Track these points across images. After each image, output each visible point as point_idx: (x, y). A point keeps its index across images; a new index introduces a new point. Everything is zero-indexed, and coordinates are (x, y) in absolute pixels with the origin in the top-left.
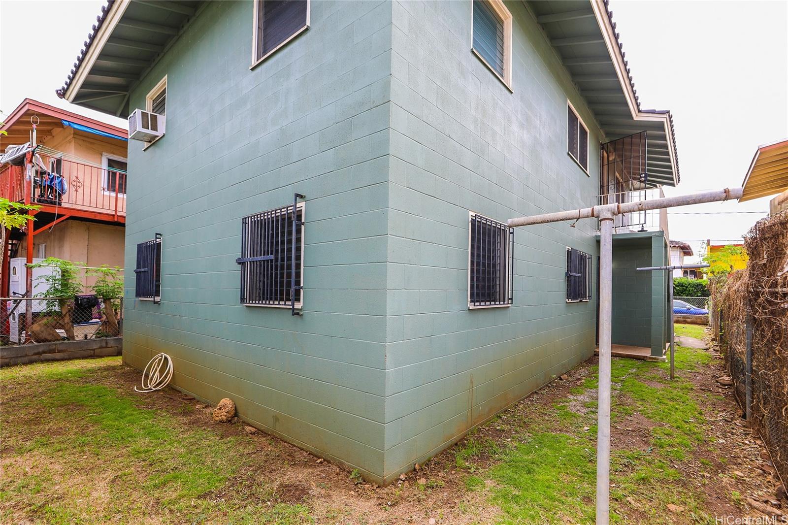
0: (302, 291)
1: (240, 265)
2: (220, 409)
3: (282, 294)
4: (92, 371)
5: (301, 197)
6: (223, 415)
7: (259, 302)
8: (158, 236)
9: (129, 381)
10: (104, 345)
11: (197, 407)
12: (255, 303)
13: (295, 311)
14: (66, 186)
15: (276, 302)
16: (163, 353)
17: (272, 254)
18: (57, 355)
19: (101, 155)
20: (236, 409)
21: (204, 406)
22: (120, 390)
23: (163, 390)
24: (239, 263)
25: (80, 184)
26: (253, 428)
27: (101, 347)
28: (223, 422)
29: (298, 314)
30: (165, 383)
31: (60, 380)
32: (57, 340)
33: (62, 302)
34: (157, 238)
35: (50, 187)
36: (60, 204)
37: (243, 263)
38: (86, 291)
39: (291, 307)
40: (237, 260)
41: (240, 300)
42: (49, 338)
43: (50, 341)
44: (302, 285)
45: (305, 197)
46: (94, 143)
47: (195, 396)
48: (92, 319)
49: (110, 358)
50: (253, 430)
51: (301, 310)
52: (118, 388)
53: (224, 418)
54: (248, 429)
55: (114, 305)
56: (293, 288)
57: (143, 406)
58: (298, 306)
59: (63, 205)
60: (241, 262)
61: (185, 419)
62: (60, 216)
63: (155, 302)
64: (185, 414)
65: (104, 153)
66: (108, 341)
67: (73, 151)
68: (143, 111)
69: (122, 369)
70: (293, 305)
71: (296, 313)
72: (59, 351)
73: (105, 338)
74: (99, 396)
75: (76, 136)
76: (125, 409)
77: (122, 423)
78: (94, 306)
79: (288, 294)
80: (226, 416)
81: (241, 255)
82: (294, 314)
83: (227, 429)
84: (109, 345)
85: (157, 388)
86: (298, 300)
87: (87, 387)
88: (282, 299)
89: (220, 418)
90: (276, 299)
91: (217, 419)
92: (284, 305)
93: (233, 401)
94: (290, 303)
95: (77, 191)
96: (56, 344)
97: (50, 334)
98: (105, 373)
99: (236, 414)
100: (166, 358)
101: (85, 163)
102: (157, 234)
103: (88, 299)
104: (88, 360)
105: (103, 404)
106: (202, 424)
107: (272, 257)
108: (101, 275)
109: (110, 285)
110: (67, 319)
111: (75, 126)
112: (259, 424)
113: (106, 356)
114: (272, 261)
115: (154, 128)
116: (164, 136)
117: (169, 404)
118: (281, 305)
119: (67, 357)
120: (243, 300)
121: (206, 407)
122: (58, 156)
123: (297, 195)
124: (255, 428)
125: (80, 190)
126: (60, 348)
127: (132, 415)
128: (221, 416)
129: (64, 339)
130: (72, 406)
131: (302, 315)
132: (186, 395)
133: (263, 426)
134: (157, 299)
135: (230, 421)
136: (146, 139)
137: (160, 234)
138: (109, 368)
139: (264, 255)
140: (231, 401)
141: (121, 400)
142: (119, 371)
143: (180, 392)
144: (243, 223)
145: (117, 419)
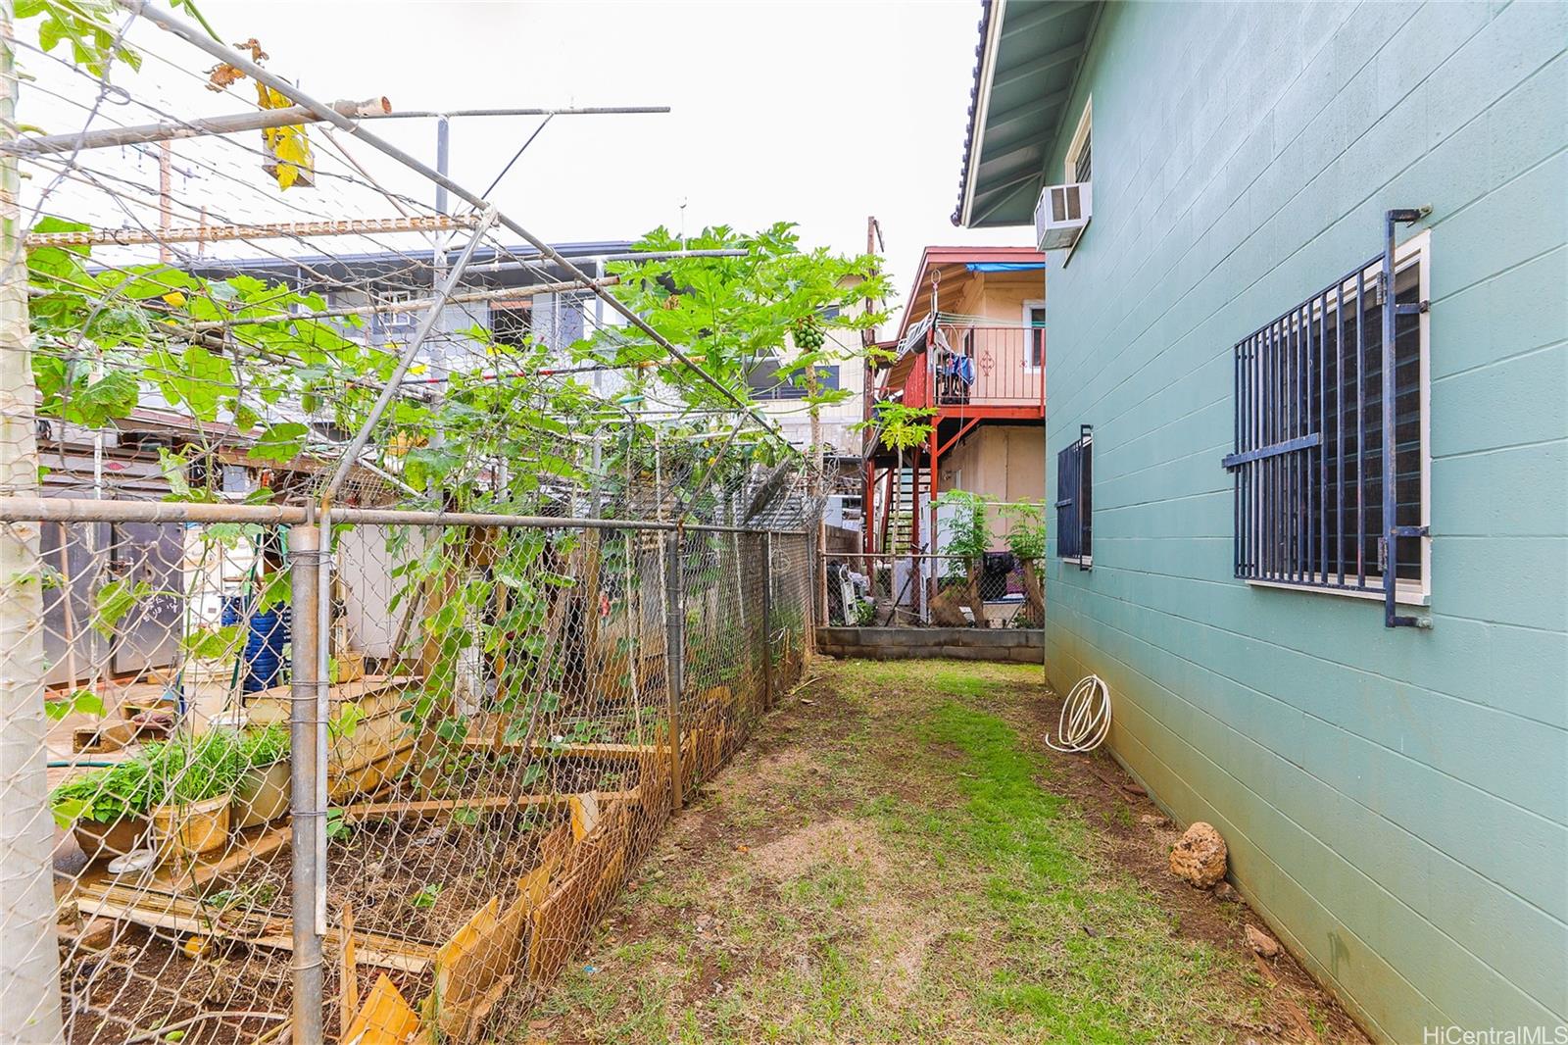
0: (1426, 544)
1: (1233, 474)
2: (1188, 846)
3: (1350, 553)
4: (997, 688)
5: (1413, 216)
6: (1191, 866)
7: (1291, 577)
8: (1085, 431)
9: (1042, 719)
10: (1023, 641)
11: (1144, 820)
12: (1281, 579)
13: (1400, 613)
14: (973, 371)
15: (1333, 579)
16: (1095, 676)
17: (1316, 429)
18: (961, 651)
19: (1022, 305)
20: (1228, 859)
21: (1161, 820)
22: (1023, 736)
23: (1090, 755)
24: (1231, 469)
25: (990, 363)
26: (1270, 940)
27: (1019, 646)
28: (1193, 886)
29: (1411, 623)
30: (1097, 741)
31: (952, 694)
32: (962, 625)
33: (967, 561)
34: (1083, 435)
35: (955, 376)
36: (967, 401)
37: (1238, 466)
38: (998, 545)
39: (1383, 597)
40: (1223, 461)
41: (1233, 568)
42: (953, 620)
43: (953, 626)
44: (1426, 522)
45: (1428, 212)
46: (1009, 290)
47: (1148, 789)
48: (1005, 594)
49: (1031, 667)
50: (1270, 946)
51: (1424, 608)
52: (1022, 730)
53: (1197, 876)
54: (1254, 935)
55: (1038, 569)
56: (1390, 531)
57: (1047, 782)
58: (1408, 593)
59: (972, 402)
60: (1236, 467)
61: (1114, 843)
62: (967, 421)
63: (1083, 568)
64: (1117, 828)
65: (1026, 302)
66: (1030, 635)
67: (985, 310)
68: (1054, 187)
69: (1040, 691)
70: (1390, 590)
71: (1398, 618)
72: (965, 645)
73: (1025, 630)
74: (989, 740)
75: (988, 285)
76: (1015, 779)
77: (1000, 810)
78: (1009, 571)
79: (1371, 554)
80: (1200, 871)
81: (1234, 447)
82: (1393, 622)
83: (1199, 912)
84: (1031, 644)
85: (1082, 748)
86: (1413, 573)
87: (980, 716)
88: (1351, 570)
89: (1187, 871)
90: (1332, 569)
91: (1179, 870)
92: (1359, 589)
93: (1222, 836)
94: (1378, 583)
95: (987, 375)
96: (960, 632)
97: (953, 614)
98: (1013, 695)
99: (1228, 876)
100: (1099, 687)
101: (996, 326)
102: (1083, 427)
103: (1000, 558)
104: (999, 666)
105: (988, 757)
106: (1145, 869)
107: (1315, 439)
108: (1017, 515)
109: (1032, 533)
110: (974, 592)
111: (984, 268)
112: (1288, 935)
113: (1027, 662)
114: (1316, 449)
115: (1075, 214)
116: (1089, 222)
117: (1094, 791)
118: (1347, 588)
119: (973, 655)
120: (1242, 568)
121: (1166, 826)
122: (970, 325)
123: (1396, 216)
124: (1277, 940)
125: (992, 372)
126: (966, 638)
127: (1022, 796)
128: (1189, 866)
129: (970, 624)
130: (948, 747)
131: (1427, 628)
132: (1131, 782)
133: (1301, 950)
134: (1087, 560)
135: (1210, 888)
136: (1065, 241)
137: (1088, 427)
138: (1023, 687)
139: (1293, 436)
140: (1216, 835)
141: (1018, 756)
142: (1035, 696)
143: (1121, 768)
144: (1237, 357)
145: (995, 798)
